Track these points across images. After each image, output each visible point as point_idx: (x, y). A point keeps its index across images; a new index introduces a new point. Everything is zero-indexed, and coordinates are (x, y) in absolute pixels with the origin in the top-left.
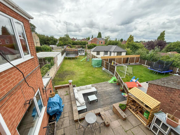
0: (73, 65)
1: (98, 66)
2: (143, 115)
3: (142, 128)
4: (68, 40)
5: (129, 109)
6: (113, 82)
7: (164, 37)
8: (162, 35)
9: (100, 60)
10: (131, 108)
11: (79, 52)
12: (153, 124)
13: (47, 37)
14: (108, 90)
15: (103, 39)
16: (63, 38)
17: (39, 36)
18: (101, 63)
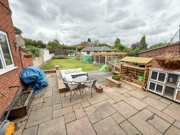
0: (62, 62)
1: (88, 62)
2: (138, 80)
3: (139, 91)
4: (57, 45)
5: (123, 80)
6: (104, 70)
7: (145, 40)
8: (144, 39)
9: (90, 56)
10: (124, 79)
11: (69, 54)
12: (150, 82)
13: (35, 41)
14: (99, 74)
15: (92, 43)
16: (53, 43)
17: (25, 40)
18: (91, 59)
